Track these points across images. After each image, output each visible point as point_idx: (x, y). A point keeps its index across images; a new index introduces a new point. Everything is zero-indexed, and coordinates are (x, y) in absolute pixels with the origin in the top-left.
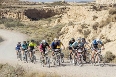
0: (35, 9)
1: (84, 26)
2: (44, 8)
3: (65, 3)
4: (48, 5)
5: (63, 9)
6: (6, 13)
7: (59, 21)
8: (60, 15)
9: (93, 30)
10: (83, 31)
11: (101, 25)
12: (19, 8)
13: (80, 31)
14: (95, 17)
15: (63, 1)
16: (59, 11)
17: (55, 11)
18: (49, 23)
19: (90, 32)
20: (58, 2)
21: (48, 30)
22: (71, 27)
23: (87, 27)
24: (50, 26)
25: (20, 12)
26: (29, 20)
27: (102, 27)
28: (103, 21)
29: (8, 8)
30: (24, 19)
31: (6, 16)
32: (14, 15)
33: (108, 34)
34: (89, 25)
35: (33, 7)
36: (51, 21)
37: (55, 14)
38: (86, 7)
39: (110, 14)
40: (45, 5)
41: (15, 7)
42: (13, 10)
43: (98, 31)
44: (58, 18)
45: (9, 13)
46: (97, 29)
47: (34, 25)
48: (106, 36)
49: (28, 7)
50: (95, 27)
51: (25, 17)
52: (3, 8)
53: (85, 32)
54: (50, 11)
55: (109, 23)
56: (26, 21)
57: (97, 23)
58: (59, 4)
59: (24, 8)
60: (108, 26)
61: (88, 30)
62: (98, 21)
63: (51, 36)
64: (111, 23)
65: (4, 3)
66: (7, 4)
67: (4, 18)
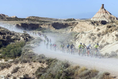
0: (57, 23)
1: (92, 35)
2: (63, 22)
3: (74, 19)
4: (64, 21)
5: (73, 23)
6: (42, 25)
7: (72, 30)
8: (72, 26)
9: (97, 37)
10: (92, 37)
11: (103, 34)
12: (49, 22)
13: (90, 37)
14: (99, 29)
16: (71, 24)
17: (69, 24)
18: (66, 31)
19: (96, 38)
20: (70, 19)
21: (66, 35)
22: (83, 35)
23: (94, 35)
24: (67, 33)
25: (49, 25)
26: (54, 29)
27: (103, 35)
28: (103, 32)
29: (43, 22)
30: (52, 28)
31: (42, 26)
32: (46, 26)
33: (107, 40)
34: (95, 34)
35: (56, 22)
37: (69, 26)
38: (87, 22)
39: (107, 27)
40: (63, 21)
41: (46, 22)
42: (46, 23)
43: (101, 38)
44: (71, 28)
45: (43, 25)
46: (100, 37)
47: (58, 32)
48: (106, 41)
49: (54, 22)
50: (99, 35)
51: (52, 27)
52: (40, 22)
53: (93, 38)
54: (66, 24)
55: (107, 33)
56: (53, 29)
57: (100, 33)
58: (71, 20)
59: (52, 22)
60: (107, 35)
61: (95, 37)
62: (101, 31)
63: (68, 39)
64: (109, 33)
65: (40, 19)
66: (42, 20)
67: (41, 27)
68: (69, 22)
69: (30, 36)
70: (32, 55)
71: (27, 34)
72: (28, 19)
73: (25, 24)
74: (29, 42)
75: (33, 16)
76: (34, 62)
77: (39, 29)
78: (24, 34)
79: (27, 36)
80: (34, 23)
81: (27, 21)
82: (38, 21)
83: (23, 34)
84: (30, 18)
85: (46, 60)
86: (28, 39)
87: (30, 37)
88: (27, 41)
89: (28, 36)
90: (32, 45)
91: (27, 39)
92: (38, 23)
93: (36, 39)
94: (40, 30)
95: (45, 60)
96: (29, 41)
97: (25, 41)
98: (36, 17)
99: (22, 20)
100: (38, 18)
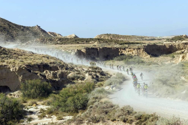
0: (155, 45)
2: (164, 43)
3: (187, 37)
4: (168, 40)
5: (186, 44)
6: (124, 49)
7: (183, 57)
8: (183, 51)
12: (138, 43)
15: (184, 35)
16: (181, 47)
17: (177, 47)
18: (172, 60)
20: (179, 37)
21: (173, 67)
24: (173, 63)
25: (139, 49)
26: (149, 56)
29: (126, 44)
30: (144, 55)
31: (124, 52)
32: (134, 52)
35: (152, 42)
36: (174, 57)
37: (177, 50)
40: (165, 40)
41: (133, 43)
42: (131, 46)
44: (181, 54)
45: (127, 50)
47: (155, 61)
49: (147, 43)
51: (145, 53)
52: (121, 44)
54: (171, 47)
56: (146, 57)
58: (180, 38)
59: (143, 43)
63: (177, 75)
65: (122, 39)
66: (125, 40)
67: (123, 54)
68: (176, 43)
69: (102, 72)
70: (108, 108)
71: (96, 69)
72: (99, 39)
73: (93, 48)
74: (102, 83)
75: (107, 34)
76: (113, 121)
77: (119, 58)
78: (92, 68)
79: (97, 70)
80: (110, 47)
81: (96, 43)
82: (117, 42)
83: (90, 68)
84: (102, 37)
85: (135, 117)
86: (100, 76)
87: (102, 74)
88: (98, 81)
89: (99, 72)
90: (106, 88)
91: (97, 77)
92: (117, 46)
93: (115, 76)
94: (122, 59)
95: (133, 118)
96: (102, 81)
97: (94, 80)
98: (114, 36)
99: (86, 42)
100: (118, 36)
